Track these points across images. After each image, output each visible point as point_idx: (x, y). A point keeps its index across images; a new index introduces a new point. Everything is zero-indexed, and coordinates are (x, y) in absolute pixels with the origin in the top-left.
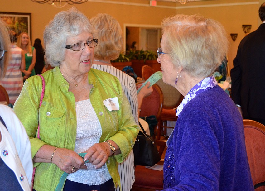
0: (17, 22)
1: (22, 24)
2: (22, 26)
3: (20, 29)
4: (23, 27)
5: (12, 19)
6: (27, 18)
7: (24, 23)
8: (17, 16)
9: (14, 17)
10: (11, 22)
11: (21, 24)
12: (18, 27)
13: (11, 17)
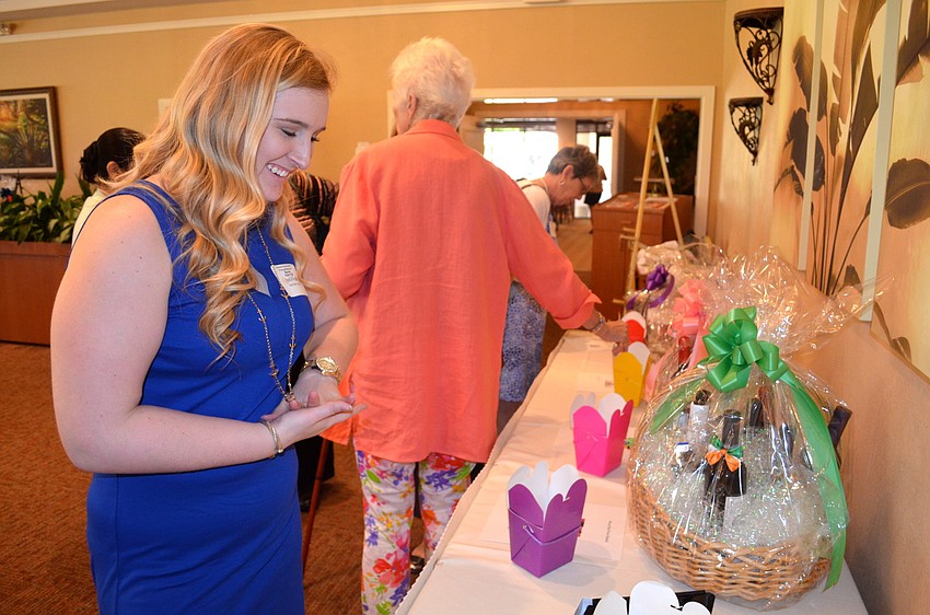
0: (22, 114)
1: (35, 118)
2: (34, 122)
3: (30, 131)
4: (36, 126)
5: (12, 107)
6: (45, 100)
7: (39, 115)
8: (20, 98)
9: (15, 102)
10: (10, 116)
11: (32, 120)
12: (25, 126)
13: (8, 103)
